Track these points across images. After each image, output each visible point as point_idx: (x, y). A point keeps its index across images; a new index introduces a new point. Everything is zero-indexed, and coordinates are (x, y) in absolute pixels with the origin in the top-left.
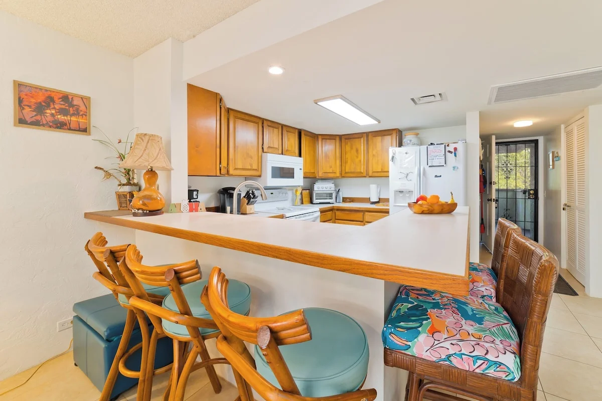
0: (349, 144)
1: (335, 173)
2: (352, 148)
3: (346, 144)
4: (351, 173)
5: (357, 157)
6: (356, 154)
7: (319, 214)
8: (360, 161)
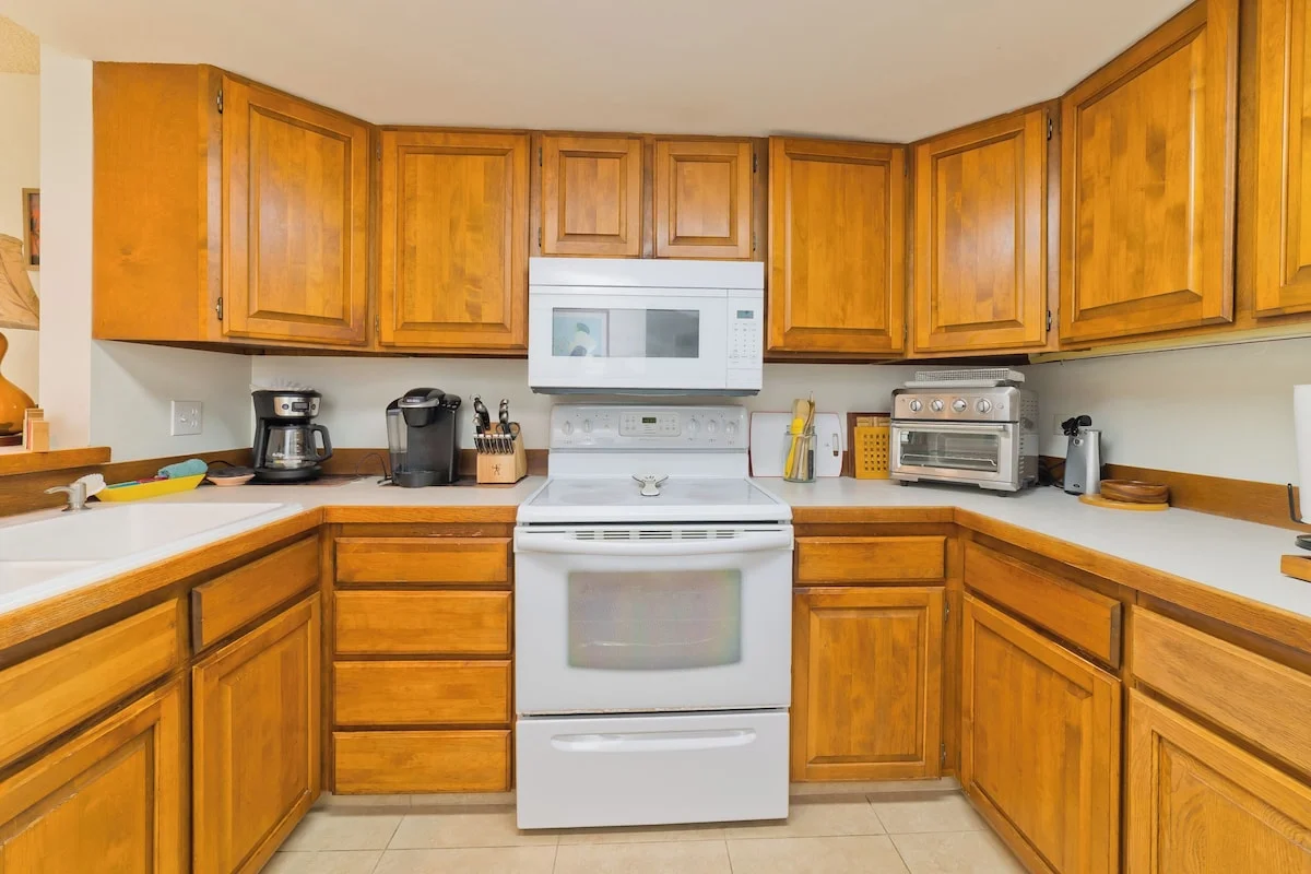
0: (1103, 128)
1: (1014, 323)
2: (1118, 145)
3: (1085, 132)
4: (1116, 309)
5: (1157, 191)
6: (1145, 174)
7: (787, 534)
8: (1180, 214)
